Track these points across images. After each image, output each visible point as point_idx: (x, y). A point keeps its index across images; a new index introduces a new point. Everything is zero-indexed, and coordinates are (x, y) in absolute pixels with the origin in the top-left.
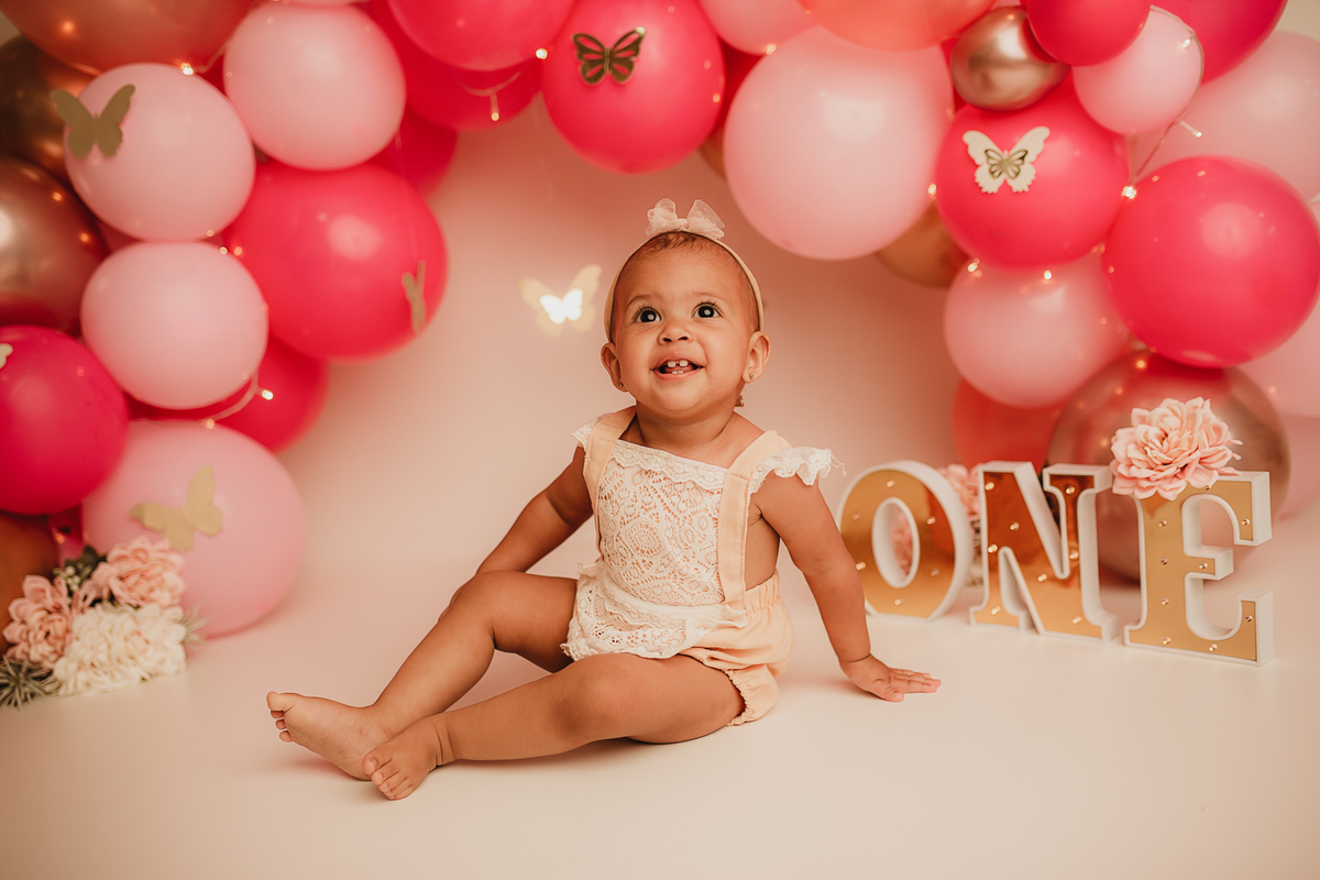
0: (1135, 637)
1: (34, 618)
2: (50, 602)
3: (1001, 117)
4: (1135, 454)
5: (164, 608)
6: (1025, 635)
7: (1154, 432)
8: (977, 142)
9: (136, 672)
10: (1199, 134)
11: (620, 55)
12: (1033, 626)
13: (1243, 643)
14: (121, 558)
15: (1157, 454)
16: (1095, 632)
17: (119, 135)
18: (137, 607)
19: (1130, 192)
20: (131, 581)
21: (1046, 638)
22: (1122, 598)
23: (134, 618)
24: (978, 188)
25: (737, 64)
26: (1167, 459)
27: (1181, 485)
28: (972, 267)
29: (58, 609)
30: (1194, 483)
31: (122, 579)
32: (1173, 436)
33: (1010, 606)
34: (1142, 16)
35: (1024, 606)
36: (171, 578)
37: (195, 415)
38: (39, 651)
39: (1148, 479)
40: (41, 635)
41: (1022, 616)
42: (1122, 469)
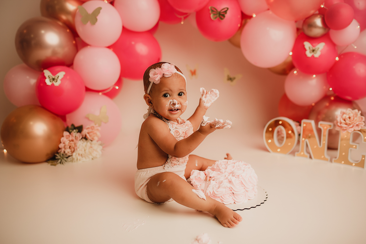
0: (335, 161)
1: (67, 142)
2: (71, 139)
3: (313, 39)
4: (343, 121)
5: (98, 141)
6: (309, 160)
7: (347, 116)
8: (307, 45)
9: (91, 157)
10: (356, 47)
11: (222, 13)
12: (311, 157)
13: (361, 164)
14: (88, 128)
15: (348, 122)
16: (326, 160)
17: (96, 20)
18: (92, 141)
19: (337, 59)
20: (91, 134)
21: (314, 160)
22: (333, 153)
23: (91, 144)
24: (306, 55)
25: (245, 17)
26: (350, 123)
27: (353, 129)
28: (295, 72)
29: (72, 141)
30: (355, 129)
31: (88, 133)
32: (352, 118)
33: (306, 154)
34: (351, 21)
35: (309, 153)
36: (98, 134)
37: (98, 91)
38: (68, 151)
39: (345, 127)
40: (68, 147)
41: (308, 155)
42: (339, 124)
